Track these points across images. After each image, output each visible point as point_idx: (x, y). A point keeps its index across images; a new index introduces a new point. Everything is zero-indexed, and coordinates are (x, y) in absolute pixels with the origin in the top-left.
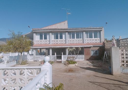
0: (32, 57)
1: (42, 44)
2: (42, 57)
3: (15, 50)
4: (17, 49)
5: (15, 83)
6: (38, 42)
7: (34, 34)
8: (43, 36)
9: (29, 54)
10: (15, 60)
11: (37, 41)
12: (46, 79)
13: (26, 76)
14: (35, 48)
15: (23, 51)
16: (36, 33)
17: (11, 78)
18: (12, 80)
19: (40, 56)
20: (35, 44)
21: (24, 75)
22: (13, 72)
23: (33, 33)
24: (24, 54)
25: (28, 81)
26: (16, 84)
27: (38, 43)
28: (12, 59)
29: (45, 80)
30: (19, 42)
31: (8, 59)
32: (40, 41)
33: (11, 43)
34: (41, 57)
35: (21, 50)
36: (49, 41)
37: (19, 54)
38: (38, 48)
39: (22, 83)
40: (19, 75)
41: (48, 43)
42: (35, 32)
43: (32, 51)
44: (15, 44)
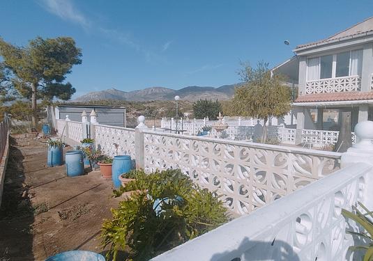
0: (293, 132)
1: (328, 92)
2: (327, 136)
3: (253, 111)
4: (256, 107)
5: (264, 181)
6: (315, 85)
7: (302, 64)
8: (334, 64)
9: (285, 124)
10: (251, 136)
11: (310, 85)
12: (361, 193)
13: (290, 172)
14: (304, 107)
15: (270, 114)
16: (309, 59)
17: (256, 169)
18: (257, 174)
19: (317, 131)
20: (304, 94)
21: (286, 168)
22: (260, 155)
23: (298, 59)
24: (270, 124)
25: (297, 185)
26: (266, 183)
27: (314, 90)
28: (244, 132)
29: (358, 196)
30: (261, 89)
31: (236, 131)
32: (319, 84)
33: (243, 94)
34: (322, 135)
35: (265, 110)
36: (357, 82)
37: (258, 122)
38: (314, 107)
39: (280, 186)
40: (273, 165)
41: (352, 87)
42: (304, 57)
43: (294, 114)
44: (251, 96)
